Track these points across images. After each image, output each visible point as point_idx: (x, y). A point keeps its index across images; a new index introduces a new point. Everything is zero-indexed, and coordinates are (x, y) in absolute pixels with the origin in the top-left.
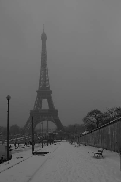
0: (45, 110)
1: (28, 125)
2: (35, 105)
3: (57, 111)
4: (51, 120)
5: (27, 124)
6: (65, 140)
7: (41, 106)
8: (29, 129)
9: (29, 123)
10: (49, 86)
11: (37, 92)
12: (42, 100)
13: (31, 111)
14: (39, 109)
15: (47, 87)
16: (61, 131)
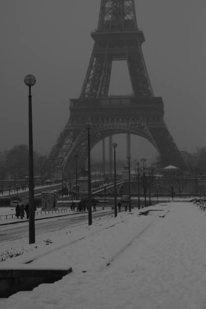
0: (120, 98)
1: (64, 147)
2: (87, 80)
3: (159, 100)
4: (140, 132)
5: (59, 145)
6: (186, 196)
7: (107, 86)
8: (66, 158)
9: (68, 141)
10: (135, 18)
11: (93, 35)
12: (110, 63)
13: (74, 101)
14: (100, 94)
15: (126, 18)
16: (170, 167)
